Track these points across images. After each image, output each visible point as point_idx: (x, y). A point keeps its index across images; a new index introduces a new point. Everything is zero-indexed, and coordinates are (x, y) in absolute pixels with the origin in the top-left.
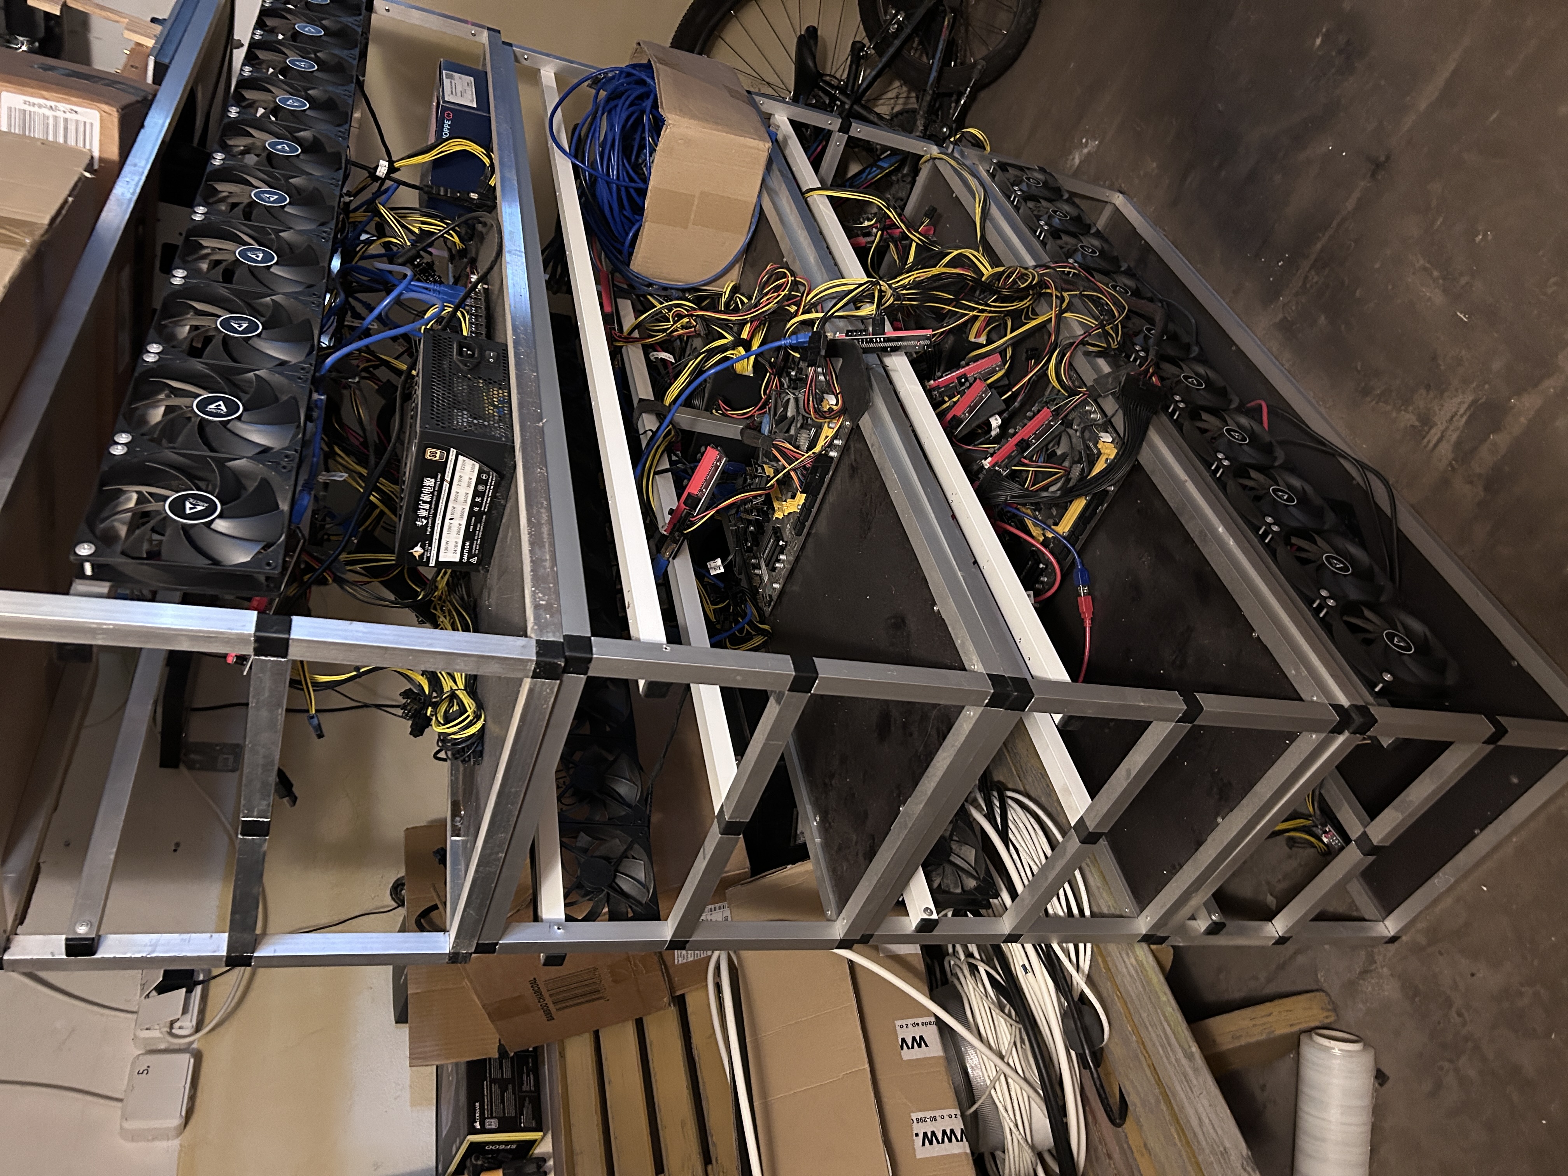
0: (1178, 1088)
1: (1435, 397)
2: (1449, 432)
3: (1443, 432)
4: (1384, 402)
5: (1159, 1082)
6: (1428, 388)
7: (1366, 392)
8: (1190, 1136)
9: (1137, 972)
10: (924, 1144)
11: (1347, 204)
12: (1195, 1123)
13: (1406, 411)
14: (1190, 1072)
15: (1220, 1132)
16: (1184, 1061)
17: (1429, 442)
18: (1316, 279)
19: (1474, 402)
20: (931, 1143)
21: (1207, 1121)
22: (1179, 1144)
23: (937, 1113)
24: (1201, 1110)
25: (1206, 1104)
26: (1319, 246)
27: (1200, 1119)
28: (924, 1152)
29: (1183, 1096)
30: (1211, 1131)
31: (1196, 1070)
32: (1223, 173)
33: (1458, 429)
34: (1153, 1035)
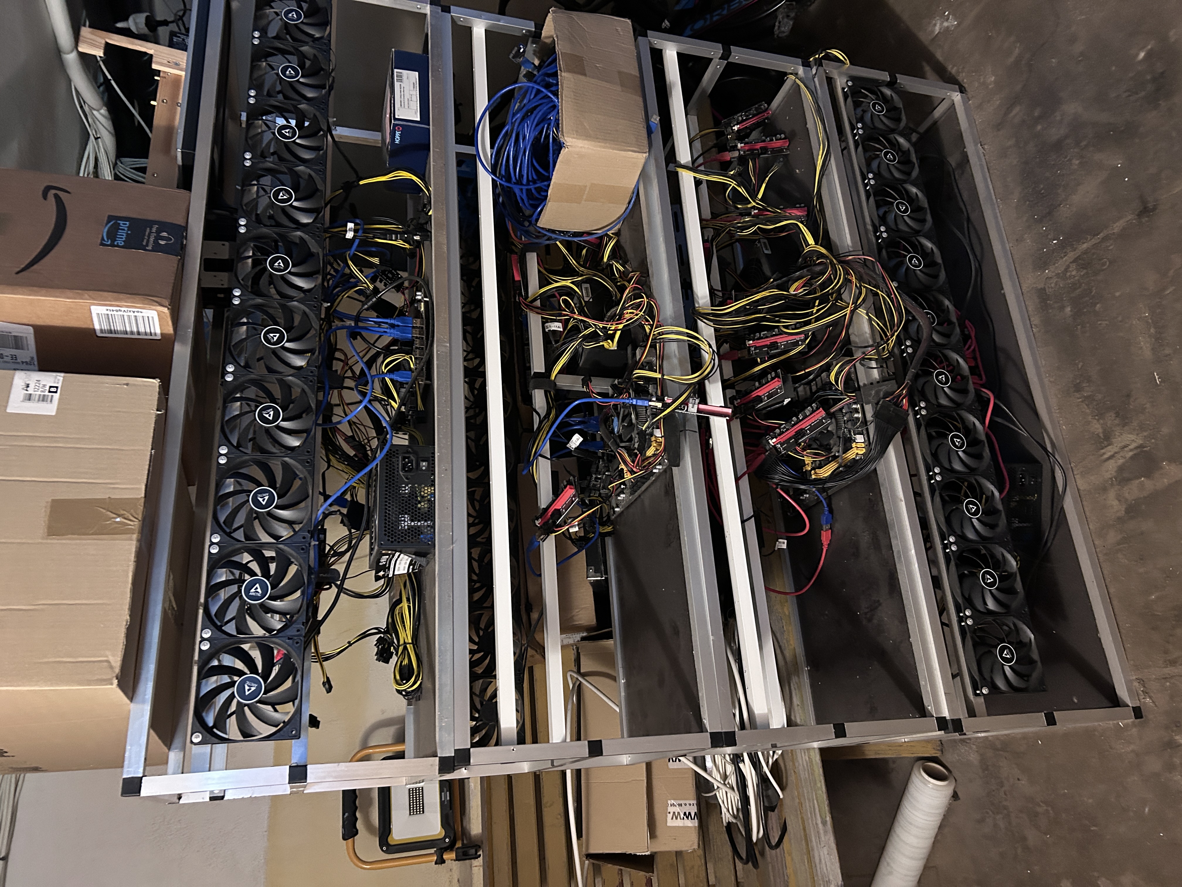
0: (813, 839)
1: (1119, 425)
2: (1118, 456)
3: (1116, 453)
4: (1086, 405)
5: (804, 829)
6: (1117, 415)
7: (1078, 388)
8: (813, 865)
9: (807, 765)
10: (672, 818)
11: (1115, 226)
12: (817, 861)
13: (1098, 420)
14: (822, 832)
15: (829, 869)
16: (820, 825)
17: (1104, 454)
18: (1074, 273)
19: (1141, 446)
20: (676, 818)
21: (823, 862)
22: (807, 865)
23: (682, 802)
24: (822, 854)
25: (826, 853)
26: (1085, 246)
27: (820, 860)
28: (671, 823)
29: (815, 844)
30: (825, 869)
31: (826, 832)
32: (1039, 127)
33: (1125, 458)
34: (808, 804)
